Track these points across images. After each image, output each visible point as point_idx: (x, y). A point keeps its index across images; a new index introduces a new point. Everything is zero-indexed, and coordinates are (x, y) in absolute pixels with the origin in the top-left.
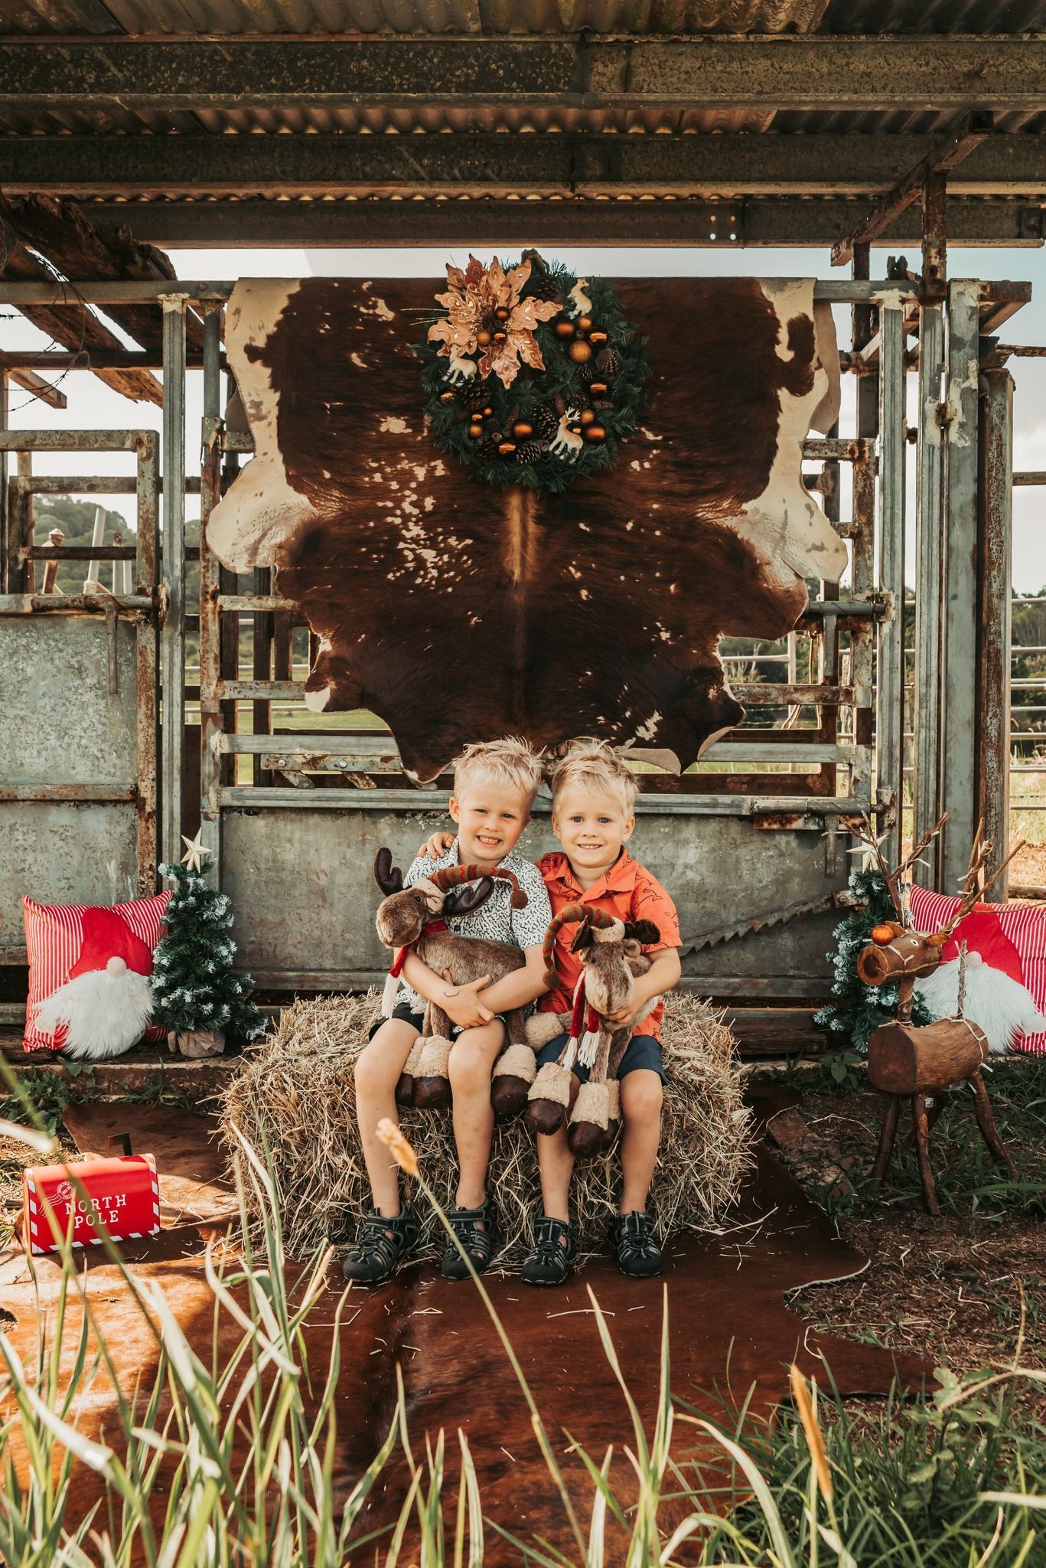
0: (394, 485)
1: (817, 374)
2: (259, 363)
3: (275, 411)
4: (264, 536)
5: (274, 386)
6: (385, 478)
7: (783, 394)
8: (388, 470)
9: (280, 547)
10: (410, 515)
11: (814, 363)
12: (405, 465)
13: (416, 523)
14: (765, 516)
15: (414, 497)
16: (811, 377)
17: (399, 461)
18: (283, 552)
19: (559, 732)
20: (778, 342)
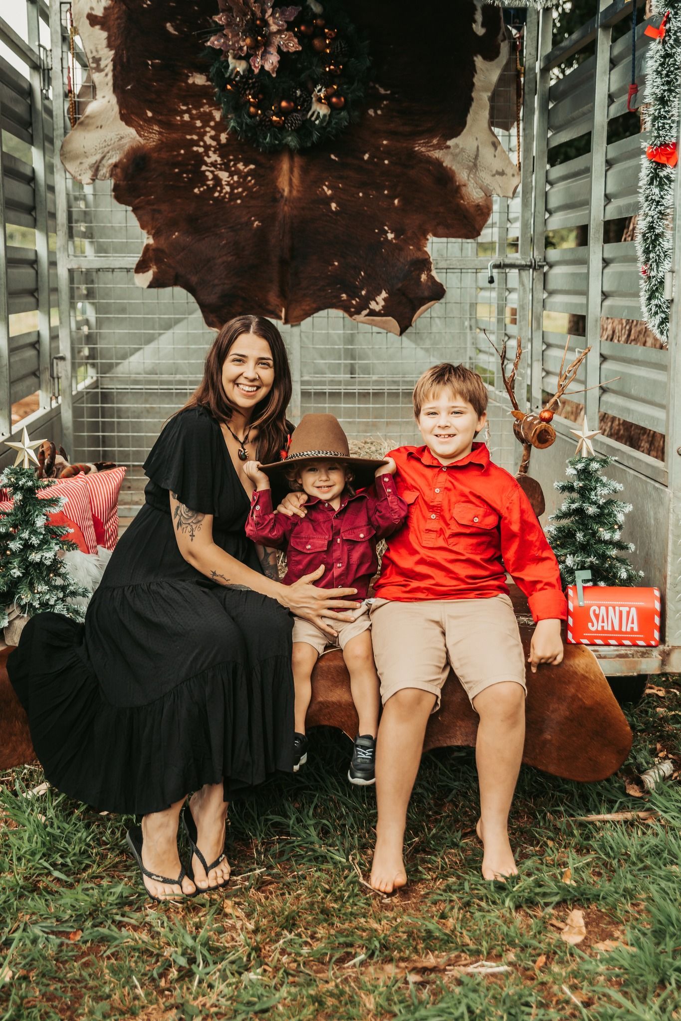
0: (198, 124)
1: (502, 44)
2: (98, 27)
3: (110, 67)
4: (103, 158)
5: (110, 46)
6: (192, 117)
7: (479, 60)
8: (194, 112)
9: (116, 166)
10: (210, 146)
11: (500, 37)
12: (206, 109)
13: (214, 152)
14: (463, 150)
15: (213, 133)
16: (499, 46)
17: (202, 105)
18: (118, 170)
19: (314, 306)
20: (475, 22)
